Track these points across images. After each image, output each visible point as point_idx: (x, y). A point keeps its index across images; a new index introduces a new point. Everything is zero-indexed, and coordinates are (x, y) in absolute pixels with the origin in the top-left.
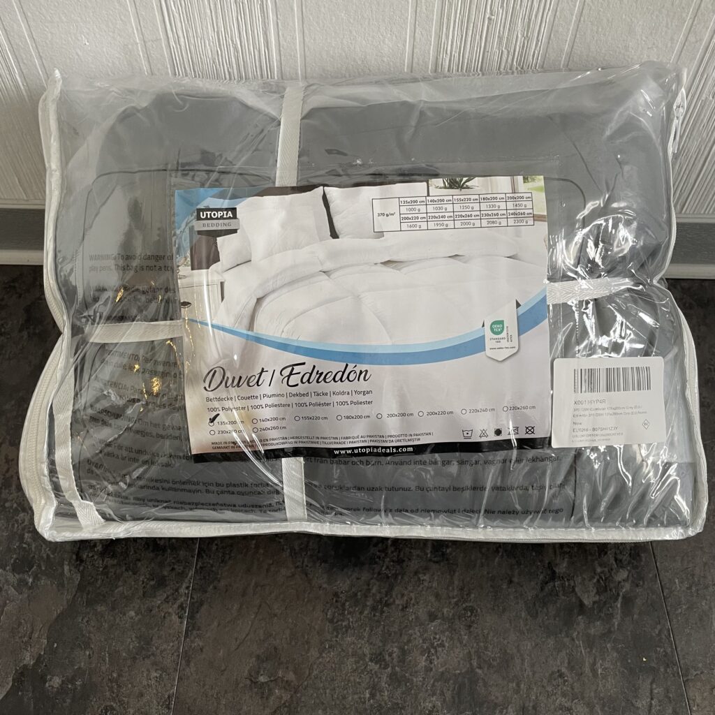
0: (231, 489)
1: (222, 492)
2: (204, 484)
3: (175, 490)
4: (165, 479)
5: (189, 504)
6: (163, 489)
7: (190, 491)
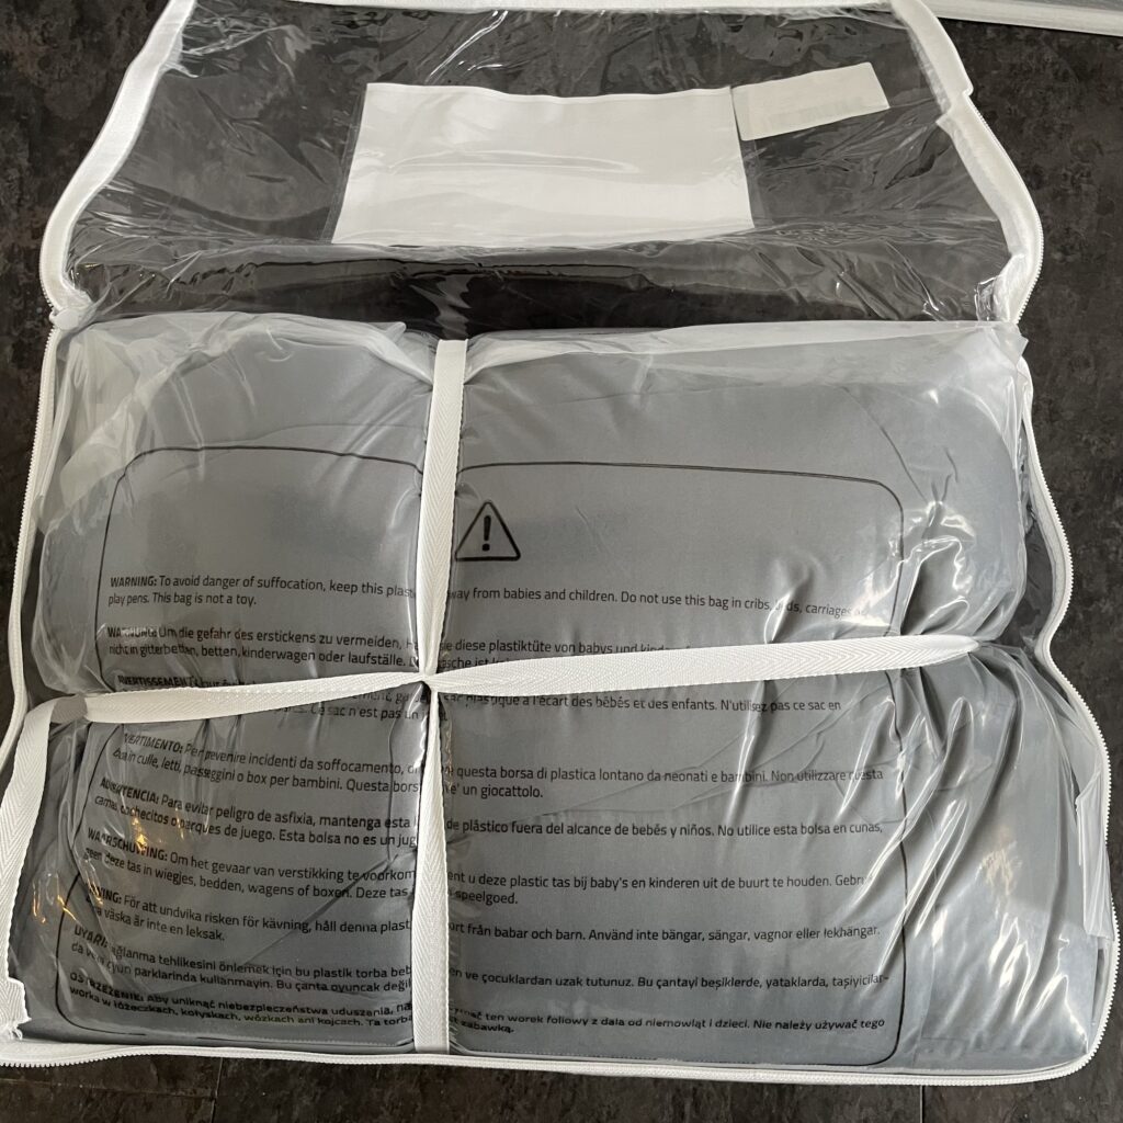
0: (322, 980)
1: (306, 986)
2: (275, 970)
3: (224, 982)
4: (207, 961)
5: (246, 1008)
6: (203, 979)
7: (249, 984)
